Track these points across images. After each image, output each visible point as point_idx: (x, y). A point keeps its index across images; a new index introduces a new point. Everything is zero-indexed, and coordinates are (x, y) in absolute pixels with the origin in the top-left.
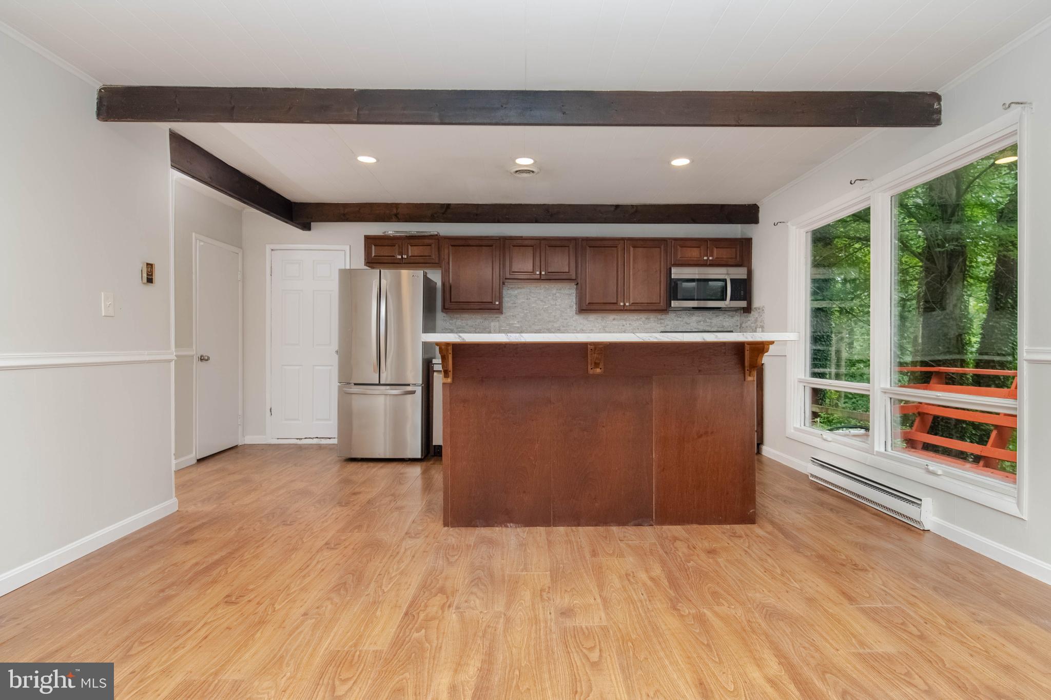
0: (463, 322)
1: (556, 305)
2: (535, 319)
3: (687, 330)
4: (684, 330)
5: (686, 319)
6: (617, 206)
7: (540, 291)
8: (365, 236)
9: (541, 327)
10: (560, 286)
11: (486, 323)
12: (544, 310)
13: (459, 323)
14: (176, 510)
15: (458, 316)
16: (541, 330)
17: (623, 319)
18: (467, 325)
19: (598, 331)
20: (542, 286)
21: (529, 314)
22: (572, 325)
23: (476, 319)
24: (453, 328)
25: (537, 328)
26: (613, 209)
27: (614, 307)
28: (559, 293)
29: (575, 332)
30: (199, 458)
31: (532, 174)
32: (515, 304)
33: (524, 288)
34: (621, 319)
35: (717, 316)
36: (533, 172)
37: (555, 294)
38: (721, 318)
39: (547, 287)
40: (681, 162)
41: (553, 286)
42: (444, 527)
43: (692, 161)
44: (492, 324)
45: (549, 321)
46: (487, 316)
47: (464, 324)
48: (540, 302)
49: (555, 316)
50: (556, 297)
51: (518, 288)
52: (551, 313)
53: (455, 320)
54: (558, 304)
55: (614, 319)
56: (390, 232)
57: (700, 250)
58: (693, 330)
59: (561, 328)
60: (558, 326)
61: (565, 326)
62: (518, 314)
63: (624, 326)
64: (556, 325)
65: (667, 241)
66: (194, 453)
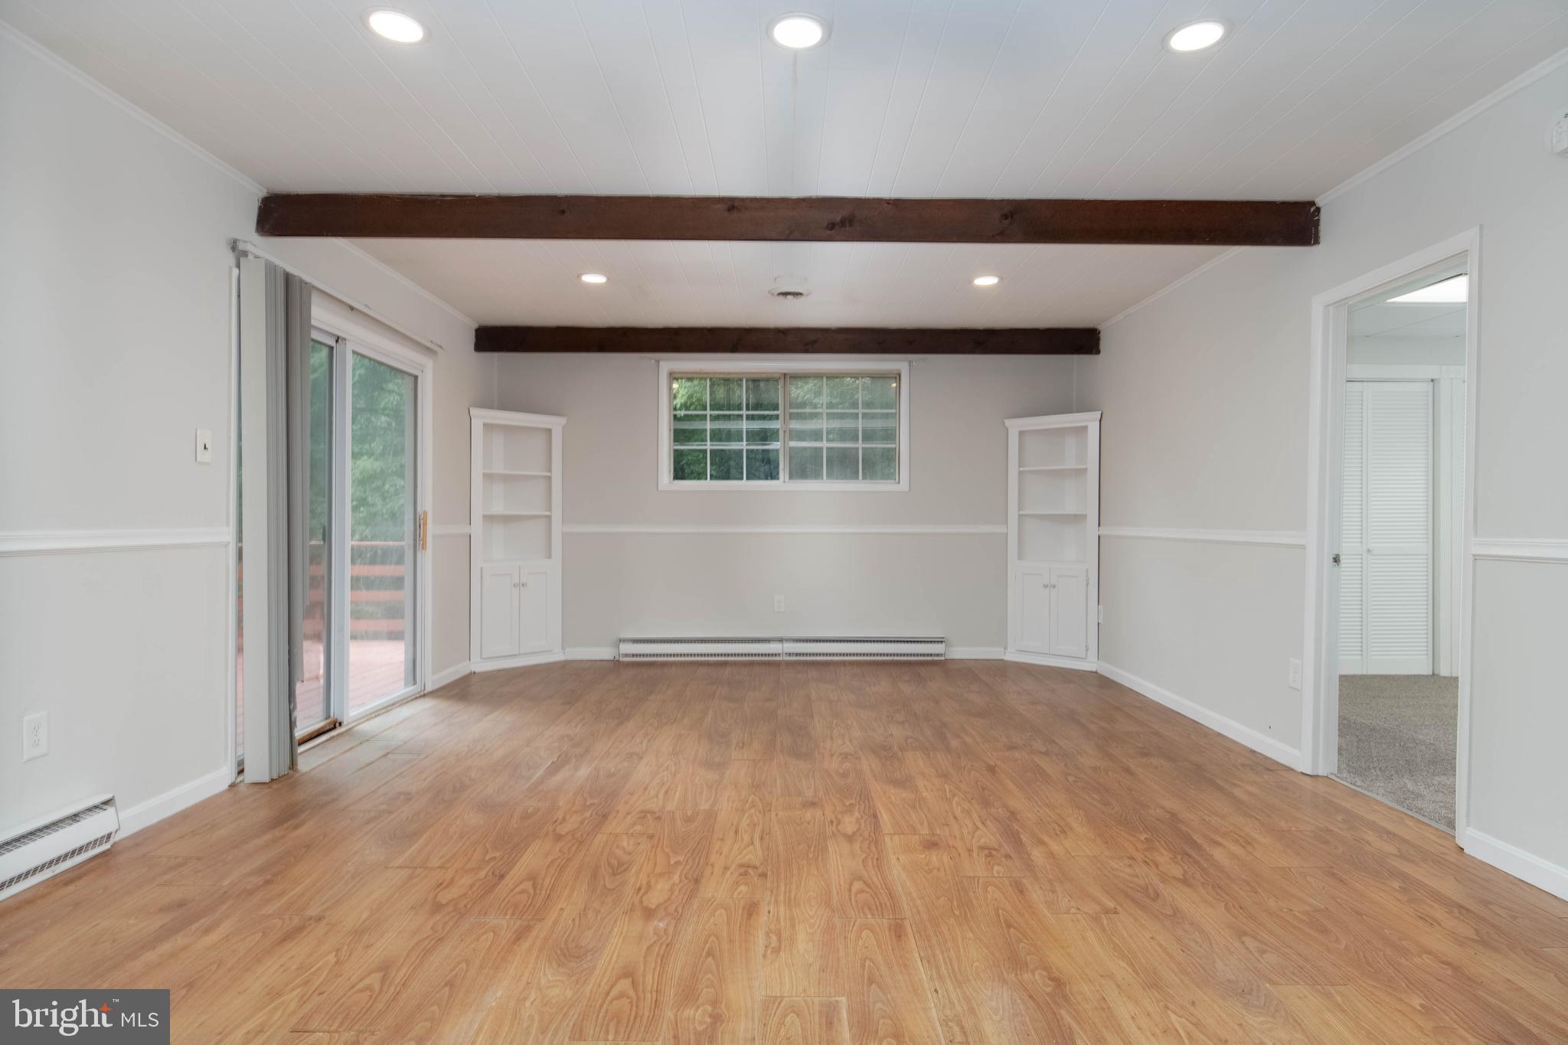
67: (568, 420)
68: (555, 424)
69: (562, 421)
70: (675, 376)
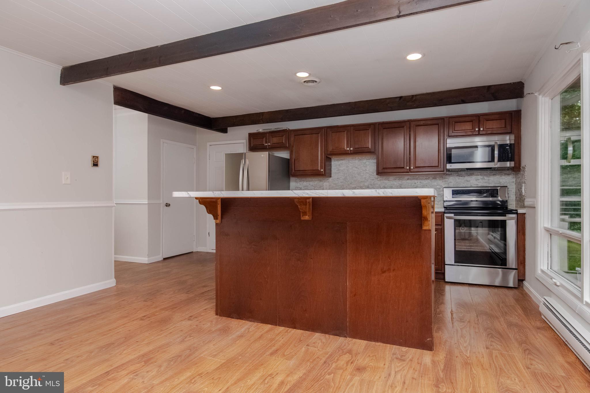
0: (307, 183)
1: (366, 170)
2: (352, 180)
3: (467, 186)
4: (465, 186)
5: (467, 178)
6: (401, 97)
7: (356, 161)
8: (249, 133)
9: (356, 185)
10: (369, 157)
11: (321, 183)
12: (358, 174)
13: (305, 183)
14: (114, 285)
15: (304, 179)
16: (356, 187)
17: (415, 179)
18: (310, 185)
19: (396, 187)
20: (357, 158)
21: (348, 177)
22: (377, 184)
23: (315, 182)
24: (301, 187)
25: (353, 186)
26: (398, 99)
27: (402, 170)
28: (368, 162)
29: (379, 188)
30: (164, 257)
31: (315, 83)
32: (339, 170)
33: (344, 159)
34: (413, 179)
35: (494, 175)
36: (316, 82)
37: (365, 163)
38: (497, 176)
39: (360, 158)
40: (414, 57)
41: (364, 157)
42: (216, 315)
43: (424, 55)
44: (325, 184)
45: (362, 181)
46: (321, 179)
47: (308, 185)
48: (355, 168)
49: (365, 178)
50: (366, 165)
51: (341, 160)
52: (363, 176)
53: (302, 182)
54: (367, 169)
55: (408, 179)
56: (260, 130)
57: (473, 123)
58: (473, 186)
59: (370, 186)
60: (367, 184)
61: (372, 184)
62: (341, 177)
63: (416, 183)
64: (366, 184)
65: (444, 119)
66: (161, 255)
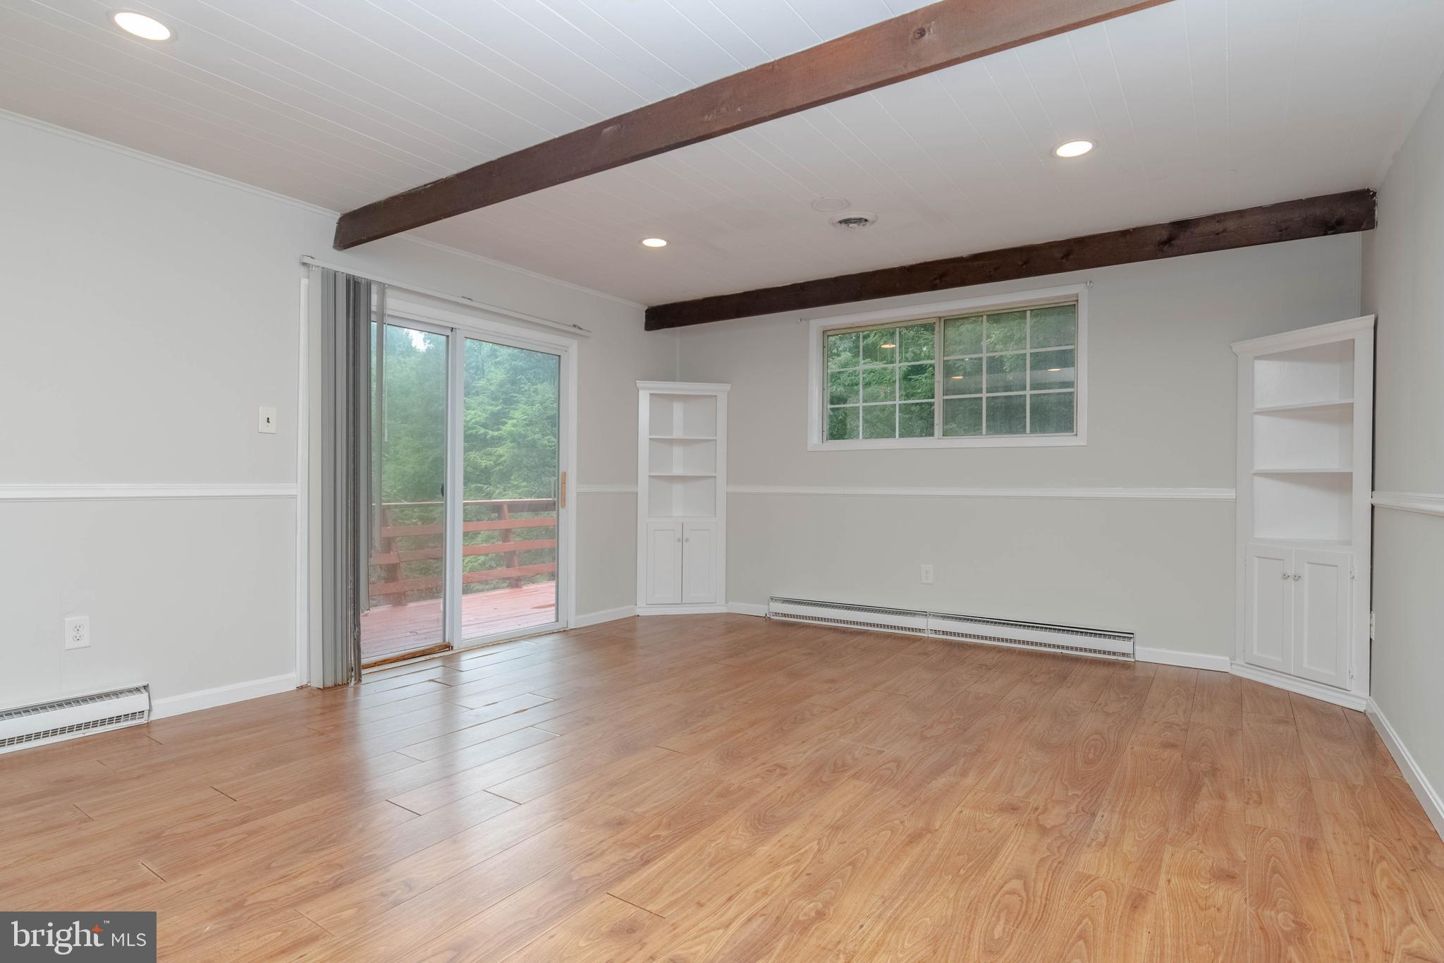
67: (732, 387)
68: (720, 390)
69: (727, 387)
70: (829, 333)
